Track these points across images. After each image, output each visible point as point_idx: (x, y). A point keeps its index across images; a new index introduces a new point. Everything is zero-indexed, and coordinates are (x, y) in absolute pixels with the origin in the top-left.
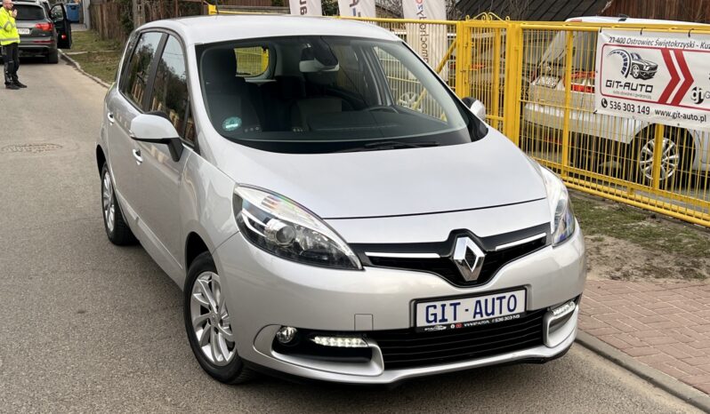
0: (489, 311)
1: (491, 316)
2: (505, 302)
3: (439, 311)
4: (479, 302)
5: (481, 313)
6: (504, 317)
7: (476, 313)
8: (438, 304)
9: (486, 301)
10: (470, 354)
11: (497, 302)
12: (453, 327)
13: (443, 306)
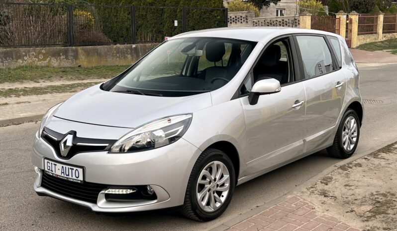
0: (67, 174)
1: (68, 177)
2: (74, 171)
3: (50, 165)
4: (63, 167)
5: (64, 173)
6: (73, 179)
7: (62, 172)
8: (50, 162)
9: (66, 168)
10: (72, 195)
11: (70, 170)
12: (54, 175)
13: (52, 164)
